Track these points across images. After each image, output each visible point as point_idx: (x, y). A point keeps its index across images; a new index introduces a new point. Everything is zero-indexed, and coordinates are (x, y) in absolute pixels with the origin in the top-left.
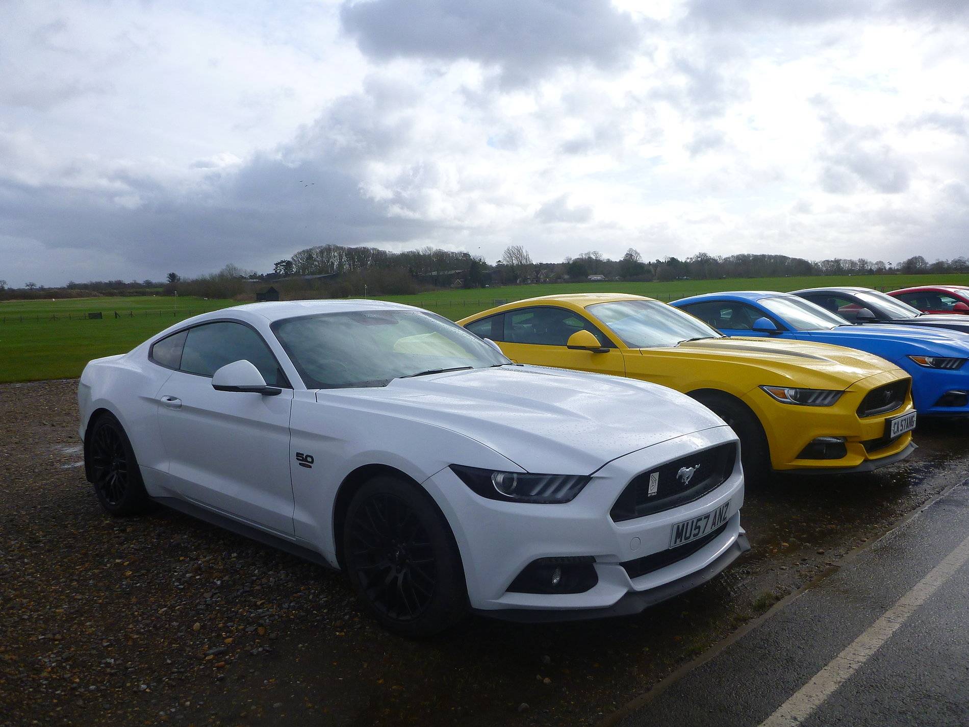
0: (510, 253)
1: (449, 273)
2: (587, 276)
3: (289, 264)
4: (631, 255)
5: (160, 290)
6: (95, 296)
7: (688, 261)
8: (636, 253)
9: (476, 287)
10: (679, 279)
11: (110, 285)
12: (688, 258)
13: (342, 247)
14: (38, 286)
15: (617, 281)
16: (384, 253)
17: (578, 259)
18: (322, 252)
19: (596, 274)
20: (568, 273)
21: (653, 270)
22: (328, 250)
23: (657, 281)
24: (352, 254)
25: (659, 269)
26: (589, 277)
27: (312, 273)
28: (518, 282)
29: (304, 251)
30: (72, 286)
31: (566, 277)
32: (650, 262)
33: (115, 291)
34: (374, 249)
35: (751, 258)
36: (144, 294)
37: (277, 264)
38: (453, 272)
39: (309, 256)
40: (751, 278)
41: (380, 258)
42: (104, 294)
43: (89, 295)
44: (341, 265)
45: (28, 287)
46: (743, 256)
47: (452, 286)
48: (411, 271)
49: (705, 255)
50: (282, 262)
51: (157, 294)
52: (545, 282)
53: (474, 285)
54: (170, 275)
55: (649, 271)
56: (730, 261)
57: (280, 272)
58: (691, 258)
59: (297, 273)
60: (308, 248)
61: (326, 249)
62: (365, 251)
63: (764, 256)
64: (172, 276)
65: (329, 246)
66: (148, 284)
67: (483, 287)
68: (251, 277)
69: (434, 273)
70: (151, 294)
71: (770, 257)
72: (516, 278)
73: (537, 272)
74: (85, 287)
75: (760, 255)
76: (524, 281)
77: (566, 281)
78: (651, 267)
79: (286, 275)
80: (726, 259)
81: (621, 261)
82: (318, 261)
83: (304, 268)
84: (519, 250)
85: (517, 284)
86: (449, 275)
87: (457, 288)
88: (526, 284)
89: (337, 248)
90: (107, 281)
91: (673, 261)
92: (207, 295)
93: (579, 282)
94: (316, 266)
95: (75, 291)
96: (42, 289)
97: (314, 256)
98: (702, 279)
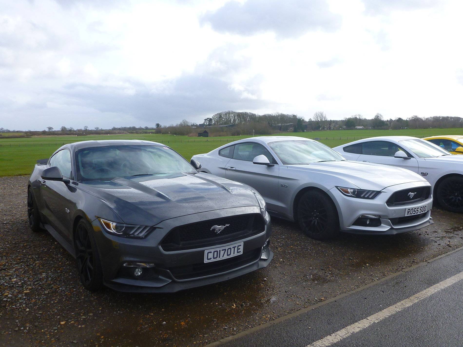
0: (317, 116)
1: (287, 124)
2: (355, 126)
3: (211, 120)
4: (378, 117)
5: (154, 131)
6: (126, 133)
7: (408, 119)
8: (381, 115)
9: (300, 131)
10: (403, 129)
11: (130, 128)
12: (408, 118)
13: (235, 112)
14: (100, 128)
15: (370, 129)
16: (255, 115)
17: (350, 118)
18: (226, 114)
19: (359, 126)
20: (345, 125)
21: (389, 125)
22: (229, 113)
23: (391, 129)
24: (240, 115)
25: (392, 123)
26: (356, 127)
27: (221, 124)
28: (320, 129)
29: (218, 114)
30: (114, 129)
31: (344, 127)
32: (387, 120)
33: (134, 131)
34: (250, 113)
35: (441, 119)
36: (146, 133)
37: (205, 120)
38: (289, 124)
39: (220, 116)
40: (441, 128)
41: (253, 117)
42: (129, 133)
43: (123, 133)
44: (234, 120)
45: (96, 129)
46: (437, 117)
47: (288, 131)
48: (269, 124)
49: (416, 117)
50: (208, 119)
51: (152, 133)
52: (334, 129)
53: (299, 130)
54: (157, 124)
55: (387, 125)
56: (429, 120)
57: (207, 123)
58: (409, 118)
59: (215, 124)
60: (220, 112)
61: (227, 113)
62: (246, 114)
63: (448, 117)
64: (158, 125)
65: (229, 111)
66: (147, 128)
67: (303, 131)
68: (192, 125)
69: (280, 125)
70: (149, 133)
71: (451, 118)
72: (319, 127)
73: (330, 125)
74: (120, 129)
75: (446, 117)
76: (323, 129)
77: (344, 129)
78: (388, 123)
79: (209, 125)
80: (427, 119)
81: (372, 119)
82: (224, 119)
83: (217, 122)
84: (322, 114)
85: (320, 130)
86: (287, 125)
87: (290, 132)
88: (324, 130)
89: (233, 113)
90: (129, 127)
91: (400, 119)
92: (175, 134)
93: (351, 129)
94: (223, 121)
95: (117, 131)
96: (102, 130)
97: (223, 116)
98: (415, 129)
